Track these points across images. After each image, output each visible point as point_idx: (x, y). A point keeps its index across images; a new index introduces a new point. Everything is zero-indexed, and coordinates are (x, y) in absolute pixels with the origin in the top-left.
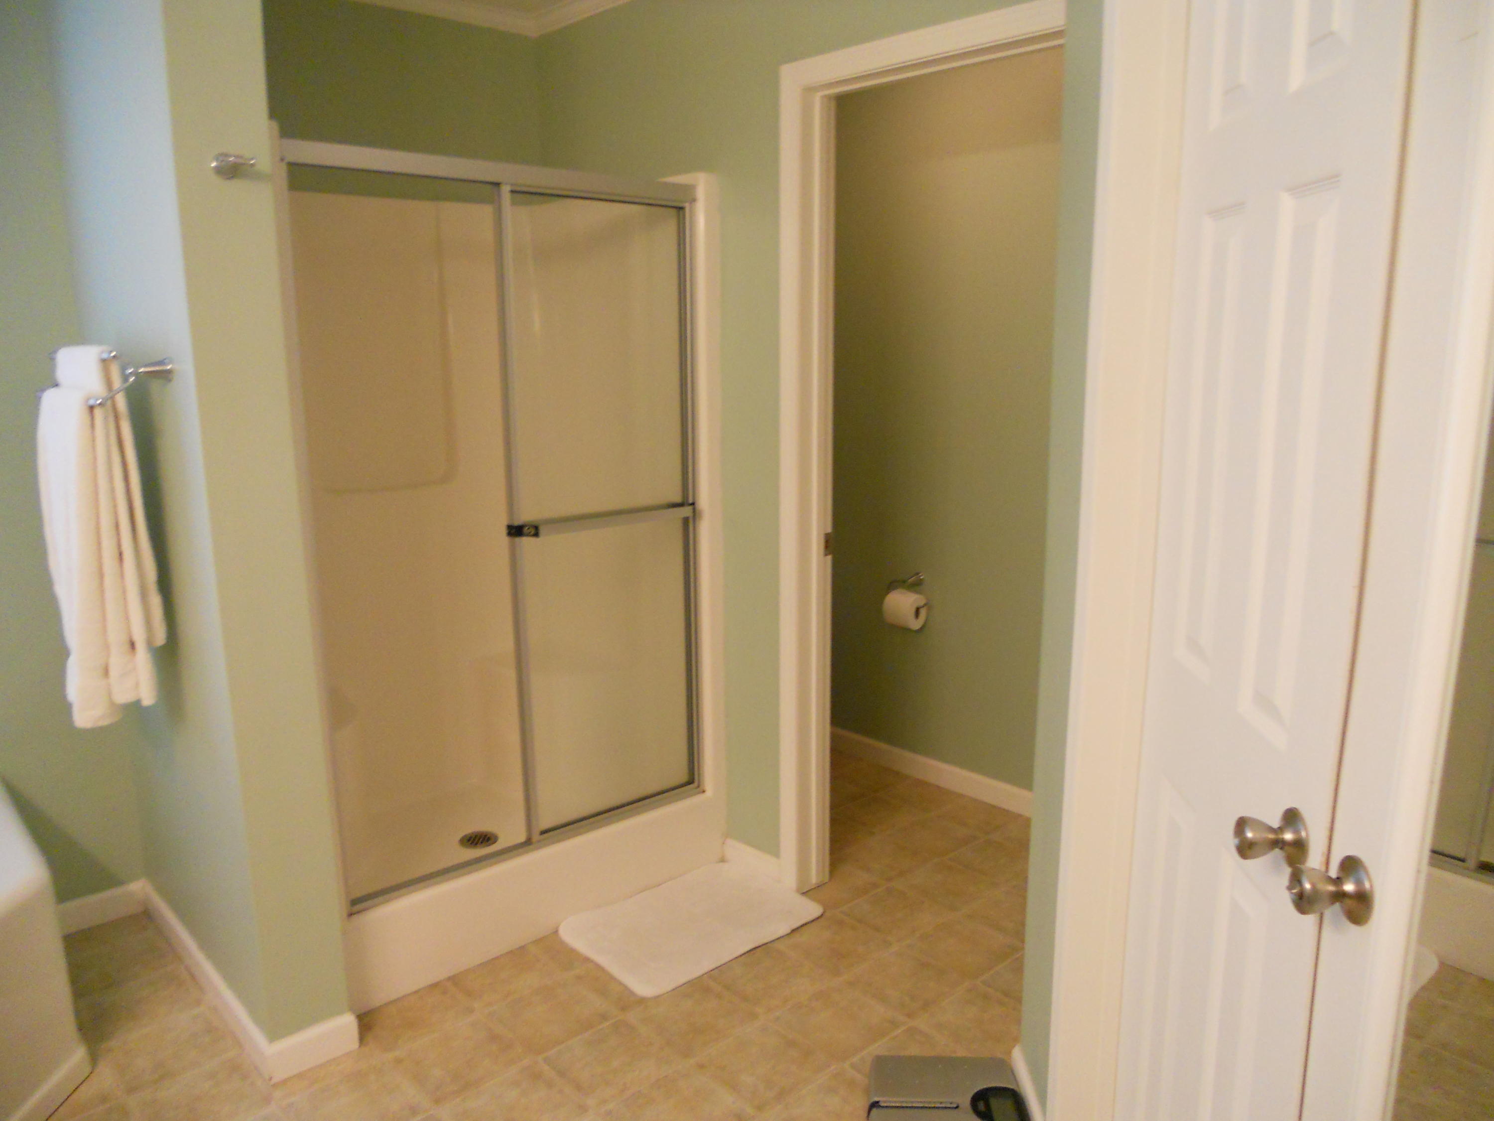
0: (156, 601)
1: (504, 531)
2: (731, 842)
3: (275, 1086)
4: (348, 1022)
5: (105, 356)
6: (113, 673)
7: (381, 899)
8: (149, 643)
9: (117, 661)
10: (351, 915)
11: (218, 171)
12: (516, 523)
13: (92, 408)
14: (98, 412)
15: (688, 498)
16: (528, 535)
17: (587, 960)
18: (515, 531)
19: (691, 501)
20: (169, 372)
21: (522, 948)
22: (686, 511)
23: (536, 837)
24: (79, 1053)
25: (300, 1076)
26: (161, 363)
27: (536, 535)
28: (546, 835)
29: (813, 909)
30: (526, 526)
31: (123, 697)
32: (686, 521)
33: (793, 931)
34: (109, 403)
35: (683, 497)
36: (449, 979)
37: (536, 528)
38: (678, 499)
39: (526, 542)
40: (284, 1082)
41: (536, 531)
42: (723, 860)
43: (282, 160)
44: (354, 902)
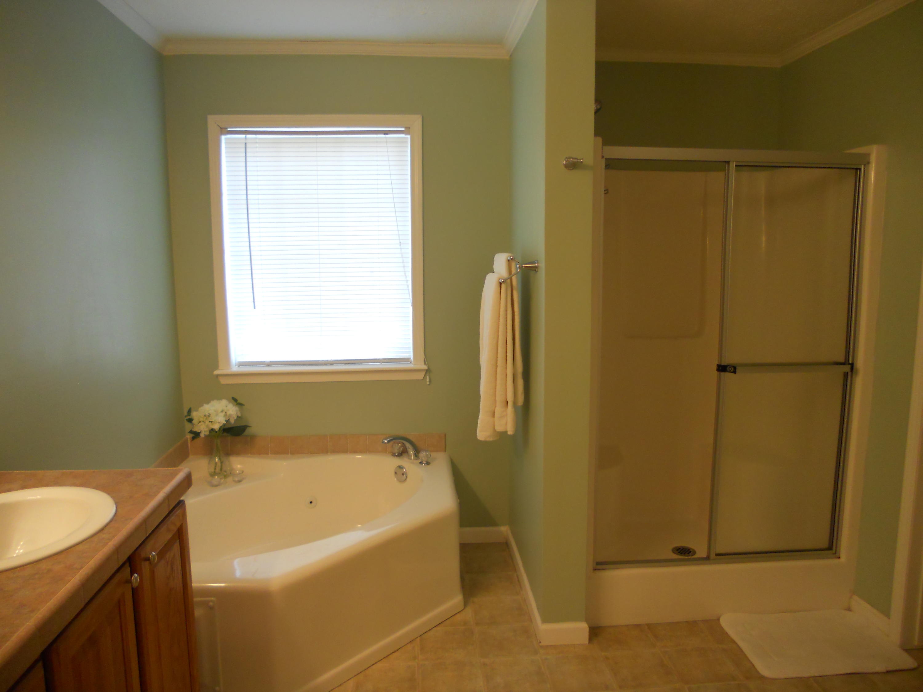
0: (520, 383)
1: (715, 367)
2: (855, 597)
3: (542, 647)
4: (583, 626)
5: (509, 258)
6: (497, 415)
7: (612, 566)
8: (515, 403)
9: (499, 410)
10: (595, 569)
11: (566, 166)
12: (723, 364)
13: (501, 284)
14: (503, 285)
15: (848, 360)
16: (730, 372)
17: (734, 642)
18: (722, 368)
19: (850, 362)
20: (536, 267)
21: (695, 622)
22: (847, 368)
23: (713, 556)
24: (459, 598)
25: (555, 647)
26: (534, 263)
27: (734, 372)
28: (718, 557)
29: (908, 662)
30: (729, 366)
31: (499, 429)
32: (846, 375)
33: (888, 672)
34: (509, 281)
35: (845, 359)
36: (648, 625)
37: (735, 368)
38: (842, 360)
39: (727, 376)
40: (547, 647)
41: (734, 369)
42: (849, 609)
43: (603, 157)
44: (598, 563)
